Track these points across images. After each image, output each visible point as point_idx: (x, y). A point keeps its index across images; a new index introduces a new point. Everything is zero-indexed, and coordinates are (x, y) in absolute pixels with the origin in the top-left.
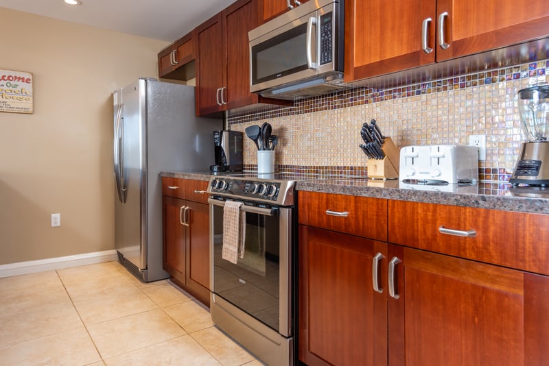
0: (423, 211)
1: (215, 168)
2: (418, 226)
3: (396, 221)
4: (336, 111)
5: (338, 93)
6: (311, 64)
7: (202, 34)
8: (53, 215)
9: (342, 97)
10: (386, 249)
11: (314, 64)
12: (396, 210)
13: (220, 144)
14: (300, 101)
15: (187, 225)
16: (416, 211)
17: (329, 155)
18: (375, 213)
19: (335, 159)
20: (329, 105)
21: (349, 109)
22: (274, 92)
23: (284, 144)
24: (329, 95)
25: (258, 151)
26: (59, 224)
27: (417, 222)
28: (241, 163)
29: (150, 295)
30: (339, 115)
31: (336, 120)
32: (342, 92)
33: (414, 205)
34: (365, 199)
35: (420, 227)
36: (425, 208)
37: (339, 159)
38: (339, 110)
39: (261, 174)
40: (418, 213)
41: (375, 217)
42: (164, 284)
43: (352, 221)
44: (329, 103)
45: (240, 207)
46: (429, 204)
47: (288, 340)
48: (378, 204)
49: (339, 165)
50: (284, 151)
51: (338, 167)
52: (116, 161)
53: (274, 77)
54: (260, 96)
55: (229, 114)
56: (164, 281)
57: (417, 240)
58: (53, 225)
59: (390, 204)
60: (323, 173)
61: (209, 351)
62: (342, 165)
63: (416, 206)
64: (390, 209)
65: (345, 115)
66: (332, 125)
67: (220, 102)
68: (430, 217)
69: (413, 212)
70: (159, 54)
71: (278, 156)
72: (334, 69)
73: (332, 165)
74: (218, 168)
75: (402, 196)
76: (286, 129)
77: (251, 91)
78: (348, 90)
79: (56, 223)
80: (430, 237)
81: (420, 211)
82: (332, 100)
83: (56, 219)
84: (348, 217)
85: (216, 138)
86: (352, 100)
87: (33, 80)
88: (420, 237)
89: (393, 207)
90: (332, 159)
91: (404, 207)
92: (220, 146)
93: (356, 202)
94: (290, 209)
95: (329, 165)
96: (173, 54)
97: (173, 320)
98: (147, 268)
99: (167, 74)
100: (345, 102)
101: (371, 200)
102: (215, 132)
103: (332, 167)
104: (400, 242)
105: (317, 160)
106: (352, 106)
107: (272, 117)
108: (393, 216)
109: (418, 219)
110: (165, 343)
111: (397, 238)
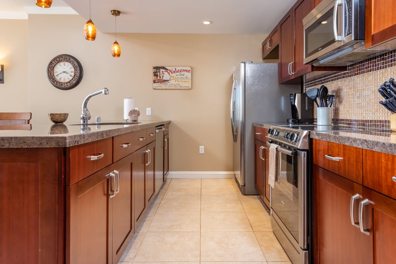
0: (385, 160)
1: (290, 121)
2: (382, 174)
3: (368, 168)
4: (378, 71)
5: (381, 56)
6: (337, 38)
7: (282, 26)
8: (200, 147)
9: (383, 59)
10: (361, 191)
11: (340, 37)
12: (368, 158)
13: (294, 103)
14: (352, 65)
15: (264, 159)
16: (380, 160)
17: (373, 111)
18: (355, 160)
19: (378, 114)
20: (373, 67)
21: (389, 69)
22: (322, 62)
23: (340, 102)
24: (373, 58)
25: (318, 108)
26: (203, 152)
27: (382, 170)
28: (312, 117)
29: (243, 203)
30: (381, 76)
31: (378, 80)
32: (383, 55)
33: (379, 155)
34: (349, 147)
35: (384, 175)
36: (387, 157)
37: (381, 114)
38: (382, 71)
39: (320, 125)
40: (381, 162)
41: (355, 163)
42: (255, 198)
43: (342, 165)
44: (373, 65)
45: (277, 149)
46: (389, 154)
47: (304, 252)
48: (357, 152)
49: (381, 119)
50: (340, 107)
51: (380, 121)
52: (232, 116)
53: (317, 51)
54: (313, 66)
55: (305, 80)
56: (256, 196)
57: (382, 186)
58: (200, 152)
59: (364, 152)
60: (368, 126)
61: (261, 246)
62: (384, 119)
63: (380, 156)
64: (364, 156)
65: (386, 74)
66: (376, 84)
67: (290, 73)
68: (390, 167)
69: (379, 161)
70: (262, 44)
71: (336, 111)
72: (353, 39)
73: (376, 119)
74: (292, 121)
75: (369, 146)
76: (342, 90)
77: (304, 63)
78: (389, 53)
79: (202, 151)
80: (390, 185)
81: (383, 161)
82: (375, 63)
83: (202, 149)
84: (339, 161)
85: (292, 99)
86: (391, 61)
87: (191, 71)
88: (384, 184)
89: (366, 155)
90: (376, 114)
91: (373, 156)
92: (294, 105)
93: (344, 150)
94: (306, 153)
95: (373, 119)
96: (268, 44)
97: (249, 221)
98: (245, 185)
99: (267, 56)
100: (386, 63)
101: (353, 148)
102: (291, 94)
103: (375, 121)
104: (370, 186)
105: (364, 114)
106: (392, 66)
107: (332, 80)
108: (366, 163)
109: (382, 167)
110: (237, 233)
111: (369, 183)
